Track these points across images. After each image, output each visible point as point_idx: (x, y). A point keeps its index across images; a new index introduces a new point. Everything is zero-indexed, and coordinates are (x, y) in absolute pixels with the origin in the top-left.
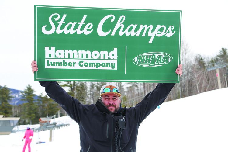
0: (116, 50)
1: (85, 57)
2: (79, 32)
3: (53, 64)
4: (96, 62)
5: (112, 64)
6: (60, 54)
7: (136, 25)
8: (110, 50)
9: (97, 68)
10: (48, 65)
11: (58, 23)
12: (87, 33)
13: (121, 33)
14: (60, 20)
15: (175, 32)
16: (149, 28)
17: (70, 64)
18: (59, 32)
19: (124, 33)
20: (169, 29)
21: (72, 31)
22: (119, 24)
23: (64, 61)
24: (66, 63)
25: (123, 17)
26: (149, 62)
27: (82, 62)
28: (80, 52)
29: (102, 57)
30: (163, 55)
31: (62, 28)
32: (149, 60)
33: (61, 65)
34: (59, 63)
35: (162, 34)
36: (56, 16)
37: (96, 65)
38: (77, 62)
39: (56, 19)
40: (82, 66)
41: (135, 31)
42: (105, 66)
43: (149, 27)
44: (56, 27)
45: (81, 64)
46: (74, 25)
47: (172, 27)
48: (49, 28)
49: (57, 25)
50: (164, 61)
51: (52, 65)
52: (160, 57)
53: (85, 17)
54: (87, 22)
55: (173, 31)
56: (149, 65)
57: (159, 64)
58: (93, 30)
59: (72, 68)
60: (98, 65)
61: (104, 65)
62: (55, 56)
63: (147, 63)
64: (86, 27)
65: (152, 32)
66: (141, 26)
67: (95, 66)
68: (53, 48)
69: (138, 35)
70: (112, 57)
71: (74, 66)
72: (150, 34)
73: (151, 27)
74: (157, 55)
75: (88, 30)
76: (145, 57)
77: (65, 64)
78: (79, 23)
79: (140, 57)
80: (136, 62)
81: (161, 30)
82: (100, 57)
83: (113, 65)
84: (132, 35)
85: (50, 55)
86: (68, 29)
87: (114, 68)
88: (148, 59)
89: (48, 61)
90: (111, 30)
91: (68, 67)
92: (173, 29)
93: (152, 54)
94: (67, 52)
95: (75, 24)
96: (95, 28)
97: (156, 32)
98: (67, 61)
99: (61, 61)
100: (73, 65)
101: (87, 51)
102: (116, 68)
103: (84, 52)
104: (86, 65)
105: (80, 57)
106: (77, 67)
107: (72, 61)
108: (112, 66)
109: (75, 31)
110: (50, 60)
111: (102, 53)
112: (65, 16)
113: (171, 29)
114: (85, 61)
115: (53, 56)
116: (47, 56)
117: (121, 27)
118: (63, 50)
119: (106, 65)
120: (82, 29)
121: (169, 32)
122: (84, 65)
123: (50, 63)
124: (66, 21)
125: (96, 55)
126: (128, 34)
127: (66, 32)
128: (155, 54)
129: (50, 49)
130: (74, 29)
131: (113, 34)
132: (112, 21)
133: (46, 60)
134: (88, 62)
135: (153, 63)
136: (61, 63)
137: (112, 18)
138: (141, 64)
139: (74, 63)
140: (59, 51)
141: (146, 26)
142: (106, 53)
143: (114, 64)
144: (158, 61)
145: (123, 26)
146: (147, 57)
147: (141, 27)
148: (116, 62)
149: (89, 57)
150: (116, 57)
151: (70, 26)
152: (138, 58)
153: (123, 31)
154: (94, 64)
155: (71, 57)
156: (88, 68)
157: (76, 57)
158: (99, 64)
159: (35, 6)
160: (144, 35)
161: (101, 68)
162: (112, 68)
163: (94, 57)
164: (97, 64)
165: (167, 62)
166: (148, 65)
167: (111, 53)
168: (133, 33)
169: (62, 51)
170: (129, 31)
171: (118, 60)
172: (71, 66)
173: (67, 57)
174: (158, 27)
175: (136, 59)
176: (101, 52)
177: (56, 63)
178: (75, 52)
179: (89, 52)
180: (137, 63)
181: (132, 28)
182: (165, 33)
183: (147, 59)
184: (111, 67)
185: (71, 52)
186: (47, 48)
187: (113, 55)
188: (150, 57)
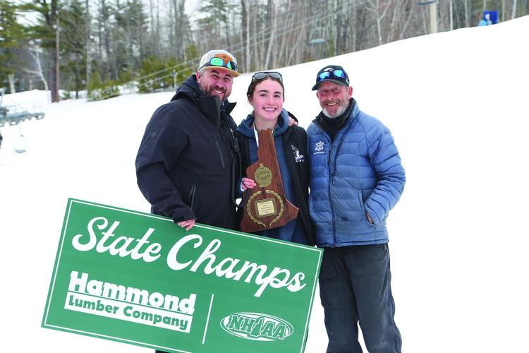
0: (193, 297)
1: (136, 300)
2: (135, 255)
3: (79, 304)
4: (154, 312)
5: (182, 321)
6: (95, 287)
7: (237, 261)
8: (183, 295)
9: (154, 323)
10: (71, 303)
11: (103, 233)
12: (148, 258)
13: (208, 270)
14: (106, 230)
15: (305, 284)
16: (260, 270)
17: (108, 309)
18: (101, 249)
19: (214, 269)
20: (296, 278)
21: (123, 252)
22: (207, 254)
23: (99, 301)
24: (102, 305)
25: (217, 243)
26: (249, 330)
27: (131, 308)
28: (131, 290)
29: (167, 306)
30: (277, 323)
31: (107, 244)
32: (250, 326)
33: (93, 308)
34: (89, 303)
35: (282, 284)
36: (101, 222)
37: (153, 318)
38: (122, 306)
39: (101, 227)
40: (129, 315)
41: (234, 271)
42: (169, 323)
43: (259, 267)
44: (98, 239)
45: (129, 311)
46: (129, 241)
47: (301, 276)
48: (85, 240)
49: (99, 238)
50: (277, 333)
51: (77, 305)
52: (270, 325)
53: (151, 231)
54: (152, 239)
55: (302, 283)
56: (249, 336)
57: (265, 337)
58: (160, 255)
59: (111, 315)
60: (157, 318)
61: (167, 320)
62: (86, 291)
63: (246, 331)
64: (149, 249)
65: (263, 277)
66: (247, 263)
67: (151, 320)
68: (85, 276)
69: (237, 278)
70: (184, 309)
71: (115, 313)
72: (258, 281)
73: (264, 268)
74: (266, 320)
75: (151, 254)
76: (244, 320)
77: (100, 307)
78: (138, 240)
79: (235, 318)
80: (225, 325)
81: (281, 276)
82: (163, 306)
83: (184, 324)
84: (228, 276)
85: (77, 287)
86: (118, 247)
87: (185, 329)
88: (248, 325)
89: (72, 297)
90: (191, 261)
91: (104, 313)
92: (302, 279)
93: (257, 317)
94: (108, 286)
95: (131, 240)
96: (165, 253)
97: (270, 279)
98: (105, 303)
99: (95, 300)
100: (113, 311)
101: (143, 291)
102: (188, 330)
103: (137, 292)
104: (137, 315)
105: (129, 299)
106: (120, 315)
107: (113, 304)
108: (182, 325)
109: (128, 253)
110: (76, 296)
111: (169, 298)
112: (116, 224)
113: (300, 279)
114: (136, 308)
115: (82, 290)
116: (72, 287)
117: (209, 259)
118: (102, 283)
119: (171, 321)
120: (142, 251)
121: (294, 283)
122: (132, 315)
123: (74, 301)
124: (118, 233)
125: (156, 300)
126: (220, 273)
127: (113, 252)
128: (263, 317)
129: (79, 277)
130: (128, 249)
131: (194, 269)
132: (196, 245)
133: (69, 294)
134: (141, 309)
135: (256, 332)
136: (94, 304)
137: (197, 240)
138: (233, 330)
139: (116, 308)
140: (93, 282)
141: (254, 265)
142: (175, 299)
143: (186, 322)
144: (266, 331)
145: (213, 258)
146: (247, 320)
147: (246, 265)
148: (190, 319)
149: (144, 302)
150: (191, 310)
151: (123, 242)
152: (230, 319)
153: (213, 266)
154: (151, 315)
155: (113, 296)
156: (139, 320)
157: (121, 297)
158: (160, 317)
159: (70, 199)
160: (248, 280)
161: (161, 325)
162: (180, 328)
163: (153, 304)
164: (156, 316)
165: (281, 336)
166: (245, 336)
167: (185, 301)
168: (229, 274)
169: (99, 284)
170: (224, 268)
171: (194, 315)
172: (110, 312)
173: (106, 294)
174: (277, 271)
175: (226, 321)
176: (167, 296)
177: (86, 302)
178: (122, 288)
179: (145, 293)
180: (228, 328)
181: (229, 264)
182: (287, 283)
183: (246, 324)
184: (179, 326)
185: (114, 287)
186: (74, 274)
187: (187, 306)
188: (253, 321)
